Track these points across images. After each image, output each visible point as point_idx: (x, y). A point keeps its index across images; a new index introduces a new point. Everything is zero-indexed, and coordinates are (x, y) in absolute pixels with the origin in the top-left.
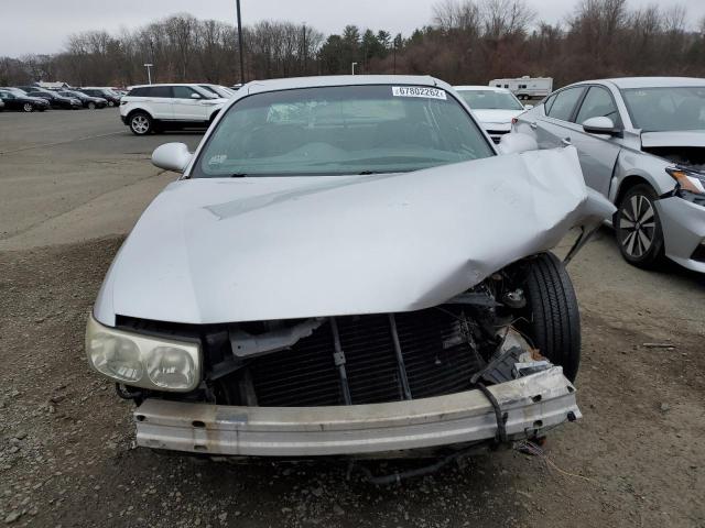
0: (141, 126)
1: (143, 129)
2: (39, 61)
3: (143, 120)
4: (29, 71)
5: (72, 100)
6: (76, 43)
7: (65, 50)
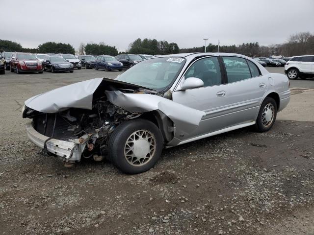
0: (293, 75)
1: (294, 77)
2: (276, 47)
3: (294, 72)
4: (270, 51)
5: (277, 63)
6: (293, 38)
7: (287, 42)
